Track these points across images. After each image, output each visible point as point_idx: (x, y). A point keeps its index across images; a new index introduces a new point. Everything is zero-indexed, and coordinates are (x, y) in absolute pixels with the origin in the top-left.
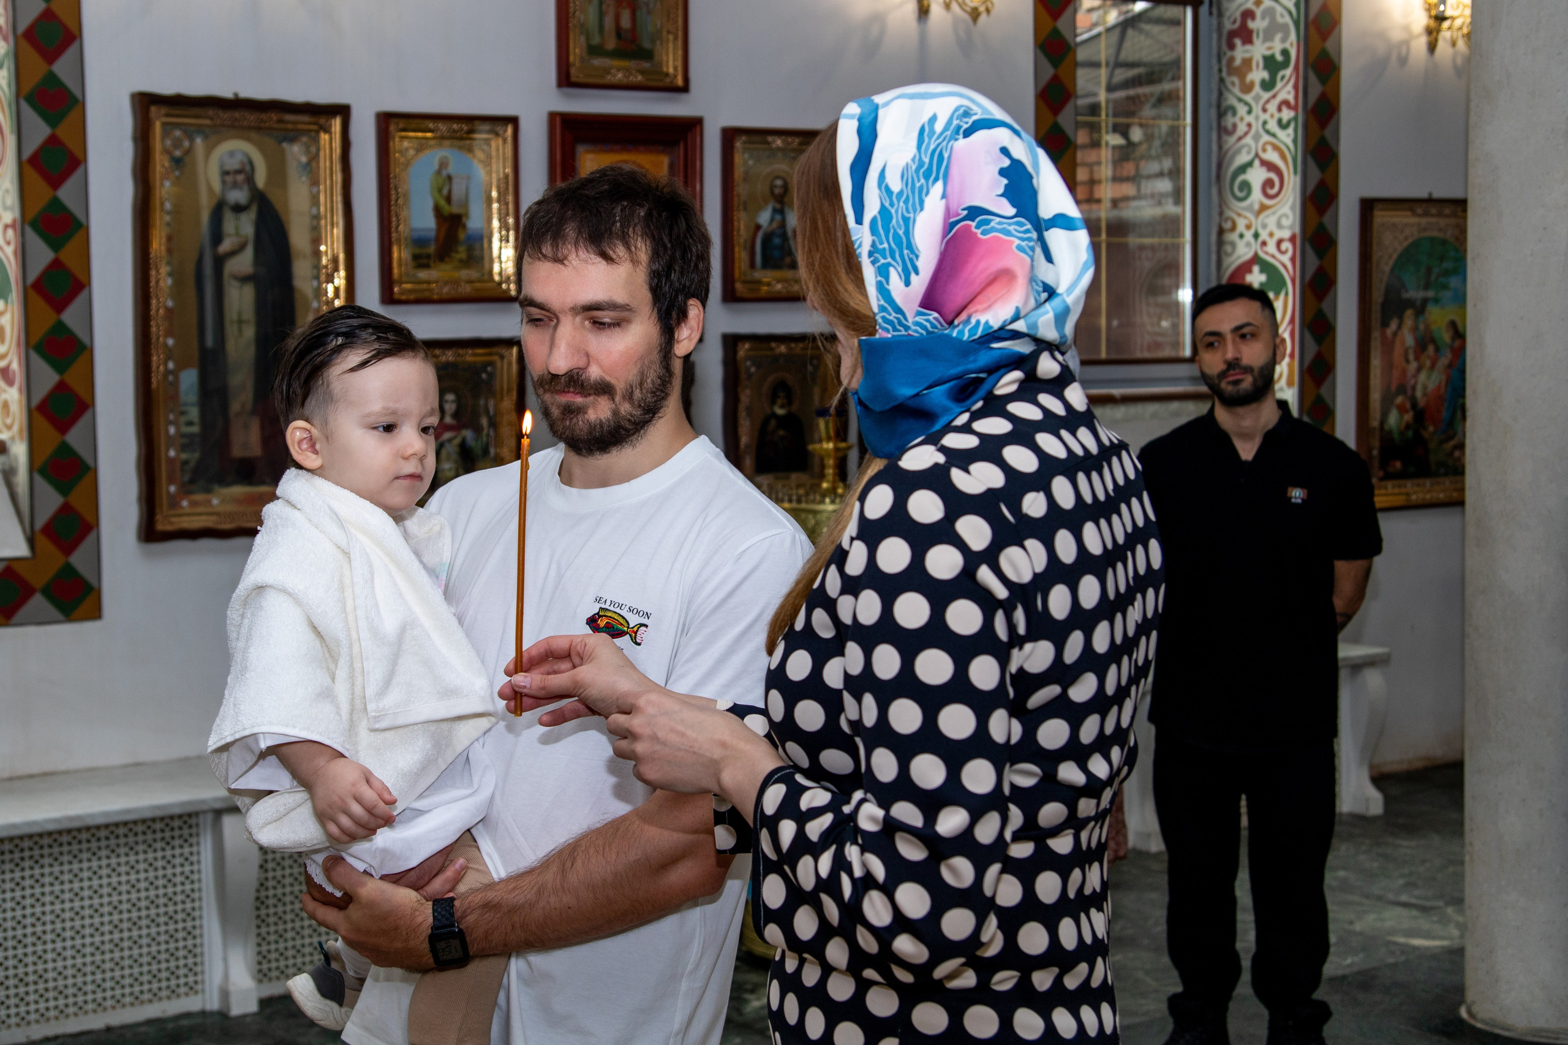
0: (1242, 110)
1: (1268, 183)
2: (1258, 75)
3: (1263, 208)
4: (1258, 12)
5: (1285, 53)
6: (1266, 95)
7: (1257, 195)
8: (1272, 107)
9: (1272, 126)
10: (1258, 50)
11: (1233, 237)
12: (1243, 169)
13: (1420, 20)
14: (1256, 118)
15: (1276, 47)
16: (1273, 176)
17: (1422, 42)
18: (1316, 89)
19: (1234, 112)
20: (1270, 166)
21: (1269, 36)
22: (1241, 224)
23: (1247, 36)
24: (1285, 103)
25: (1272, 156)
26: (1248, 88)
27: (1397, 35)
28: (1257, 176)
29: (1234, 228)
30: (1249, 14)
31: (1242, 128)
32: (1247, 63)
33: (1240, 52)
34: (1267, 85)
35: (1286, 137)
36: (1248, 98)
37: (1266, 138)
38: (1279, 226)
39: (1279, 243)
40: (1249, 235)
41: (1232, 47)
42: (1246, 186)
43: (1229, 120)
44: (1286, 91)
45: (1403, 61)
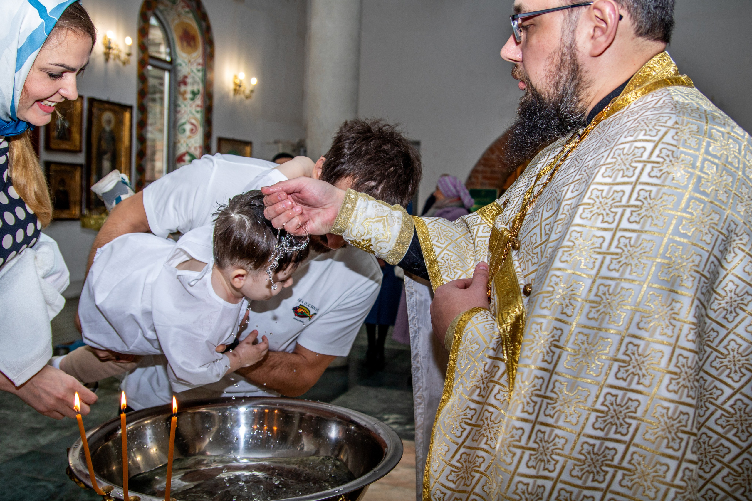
0: (183, 106)
1: (192, 130)
2: (189, 96)
3: (190, 137)
4: (189, 76)
5: (199, 91)
6: (191, 102)
7: (188, 133)
8: (194, 106)
9: (194, 112)
10: (189, 88)
11: (179, 145)
12: (183, 124)
13: (232, 86)
14: (188, 109)
15: (195, 88)
16: (194, 128)
17: (232, 93)
18: (208, 103)
19: (180, 106)
20: (193, 124)
21: (193, 84)
22: (182, 141)
23: (185, 83)
24: (198, 106)
25: (193, 121)
26: (185, 99)
27: (227, 90)
28: (188, 127)
29: (179, 142)
30: (186, 77)
31: (183, 112)
32: (185, 92)
33: (183, 88)
34: (192, 99)
35: (199, 116)
36: (186, 102)
37: (191, 115)
38: (196, 142)
39: (195, 148)
40: (185, 145)
41: (179, 86)
42: (184, 130)
43: (178, 109)
44: (199, 101)
45: (228, 97)
